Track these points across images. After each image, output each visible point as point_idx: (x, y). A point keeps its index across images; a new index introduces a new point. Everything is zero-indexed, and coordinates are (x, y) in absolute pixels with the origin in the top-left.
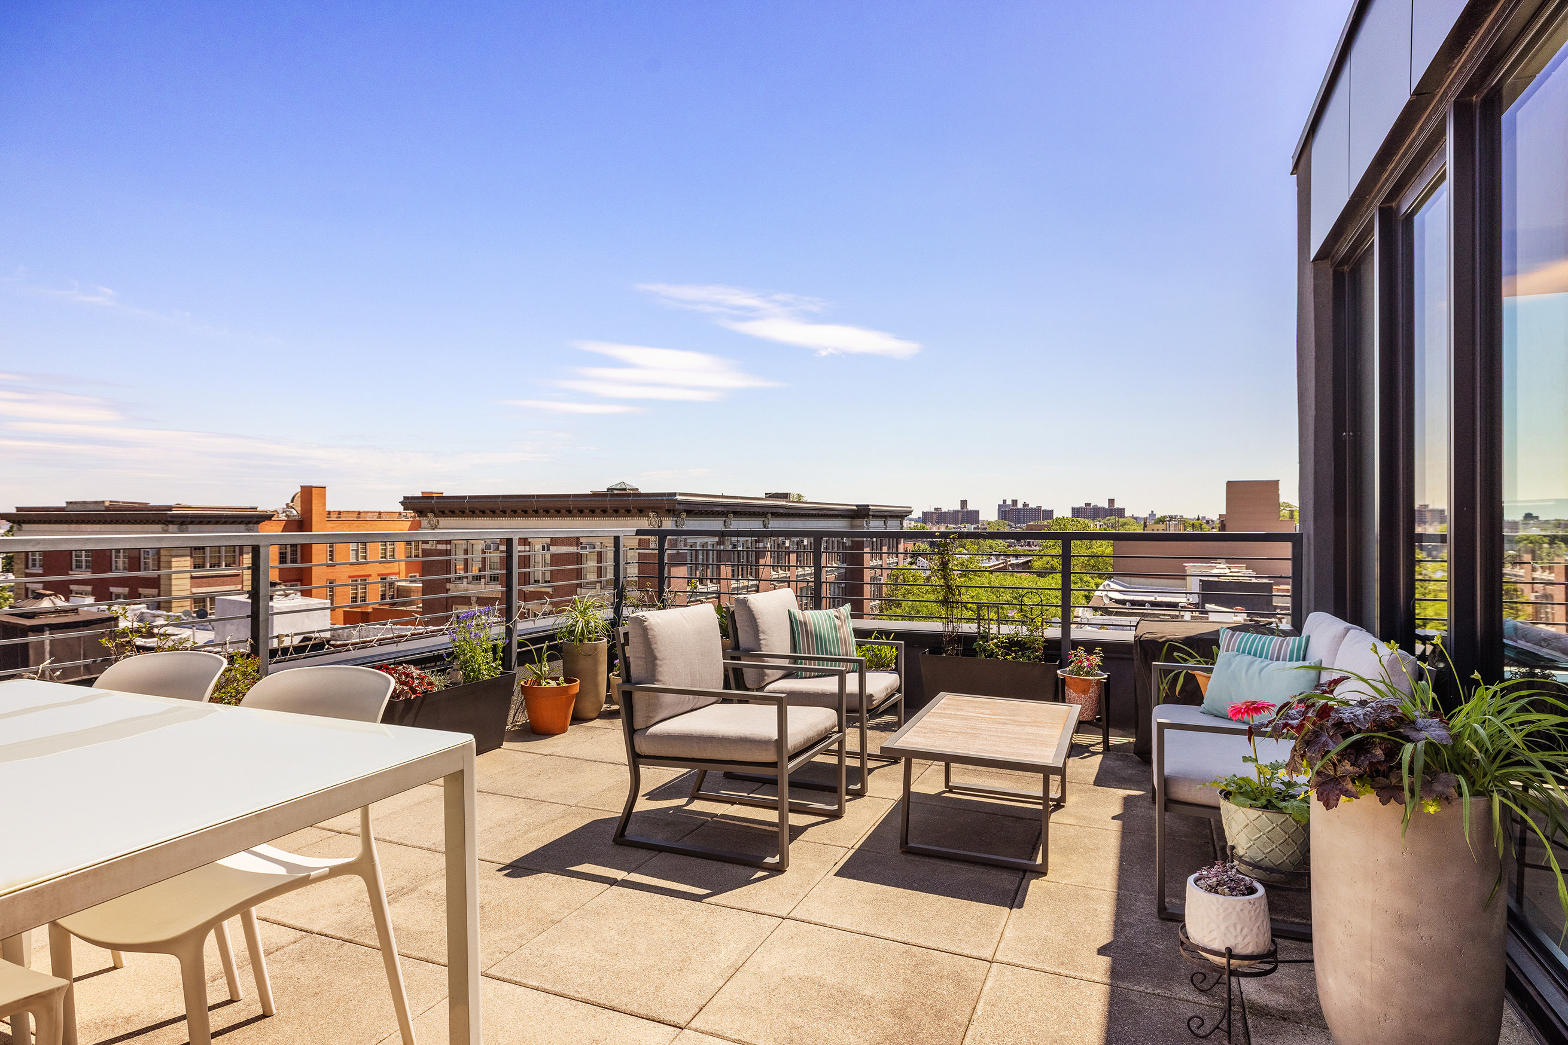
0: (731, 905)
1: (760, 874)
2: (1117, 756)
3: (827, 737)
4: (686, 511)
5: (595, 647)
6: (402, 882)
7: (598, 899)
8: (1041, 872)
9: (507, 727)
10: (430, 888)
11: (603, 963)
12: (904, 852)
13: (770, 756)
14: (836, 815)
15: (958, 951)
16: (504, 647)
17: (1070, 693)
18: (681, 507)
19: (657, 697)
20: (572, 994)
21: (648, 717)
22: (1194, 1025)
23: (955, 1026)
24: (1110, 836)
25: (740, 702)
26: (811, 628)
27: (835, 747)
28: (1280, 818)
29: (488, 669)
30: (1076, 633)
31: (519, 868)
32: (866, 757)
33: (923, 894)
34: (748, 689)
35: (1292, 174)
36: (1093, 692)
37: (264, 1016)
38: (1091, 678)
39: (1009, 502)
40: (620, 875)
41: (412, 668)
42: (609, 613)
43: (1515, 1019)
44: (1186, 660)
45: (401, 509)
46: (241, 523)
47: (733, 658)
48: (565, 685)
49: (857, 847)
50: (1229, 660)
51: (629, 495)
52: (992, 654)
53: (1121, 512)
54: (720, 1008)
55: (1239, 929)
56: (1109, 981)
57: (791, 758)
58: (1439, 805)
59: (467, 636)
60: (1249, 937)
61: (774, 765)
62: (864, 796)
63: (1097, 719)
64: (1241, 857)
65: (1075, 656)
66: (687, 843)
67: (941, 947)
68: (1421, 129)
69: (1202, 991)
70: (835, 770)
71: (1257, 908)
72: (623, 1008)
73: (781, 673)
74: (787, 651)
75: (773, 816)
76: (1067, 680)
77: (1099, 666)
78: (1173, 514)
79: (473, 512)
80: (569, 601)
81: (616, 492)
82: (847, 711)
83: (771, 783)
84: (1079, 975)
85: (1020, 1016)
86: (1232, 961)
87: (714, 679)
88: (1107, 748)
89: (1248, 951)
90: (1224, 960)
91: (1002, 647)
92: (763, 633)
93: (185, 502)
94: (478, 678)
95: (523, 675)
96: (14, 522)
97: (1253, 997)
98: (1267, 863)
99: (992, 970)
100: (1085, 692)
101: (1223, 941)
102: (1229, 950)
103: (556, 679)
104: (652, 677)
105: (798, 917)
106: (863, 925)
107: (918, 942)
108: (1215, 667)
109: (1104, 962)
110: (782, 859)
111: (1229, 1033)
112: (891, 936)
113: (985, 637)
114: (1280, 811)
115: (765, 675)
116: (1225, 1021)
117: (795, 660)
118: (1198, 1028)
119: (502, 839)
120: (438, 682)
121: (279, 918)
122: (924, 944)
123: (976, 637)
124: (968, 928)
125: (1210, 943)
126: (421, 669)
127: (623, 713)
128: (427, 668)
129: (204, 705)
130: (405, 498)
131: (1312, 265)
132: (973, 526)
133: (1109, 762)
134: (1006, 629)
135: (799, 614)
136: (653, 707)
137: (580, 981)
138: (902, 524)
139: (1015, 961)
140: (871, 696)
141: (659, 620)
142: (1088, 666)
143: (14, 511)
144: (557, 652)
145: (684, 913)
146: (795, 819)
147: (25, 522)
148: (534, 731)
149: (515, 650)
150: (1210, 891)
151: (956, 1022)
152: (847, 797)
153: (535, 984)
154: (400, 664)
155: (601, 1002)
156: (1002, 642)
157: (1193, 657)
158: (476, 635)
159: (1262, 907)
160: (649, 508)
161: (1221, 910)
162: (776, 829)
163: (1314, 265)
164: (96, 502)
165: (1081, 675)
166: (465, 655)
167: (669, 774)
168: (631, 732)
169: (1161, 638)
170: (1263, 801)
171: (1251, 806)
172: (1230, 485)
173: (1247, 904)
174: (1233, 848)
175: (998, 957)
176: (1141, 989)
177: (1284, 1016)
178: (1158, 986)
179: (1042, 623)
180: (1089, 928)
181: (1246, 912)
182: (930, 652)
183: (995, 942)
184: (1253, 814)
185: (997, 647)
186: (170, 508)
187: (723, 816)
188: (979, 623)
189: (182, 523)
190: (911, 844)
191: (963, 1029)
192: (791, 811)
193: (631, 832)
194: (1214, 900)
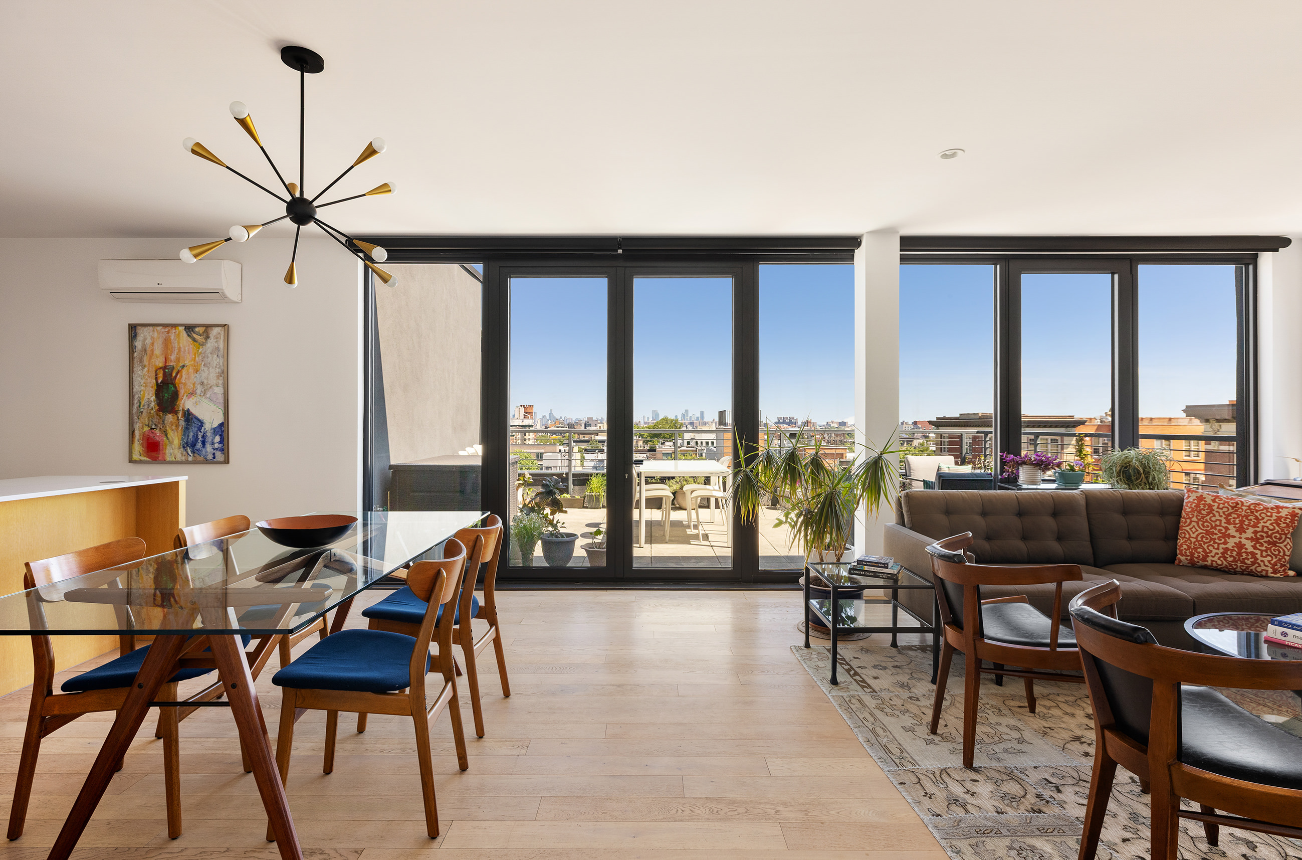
45: (1184, 415)
46: (1062, 427)
130: (1187, 406)
147: (940, 426)
164: (974, 414)
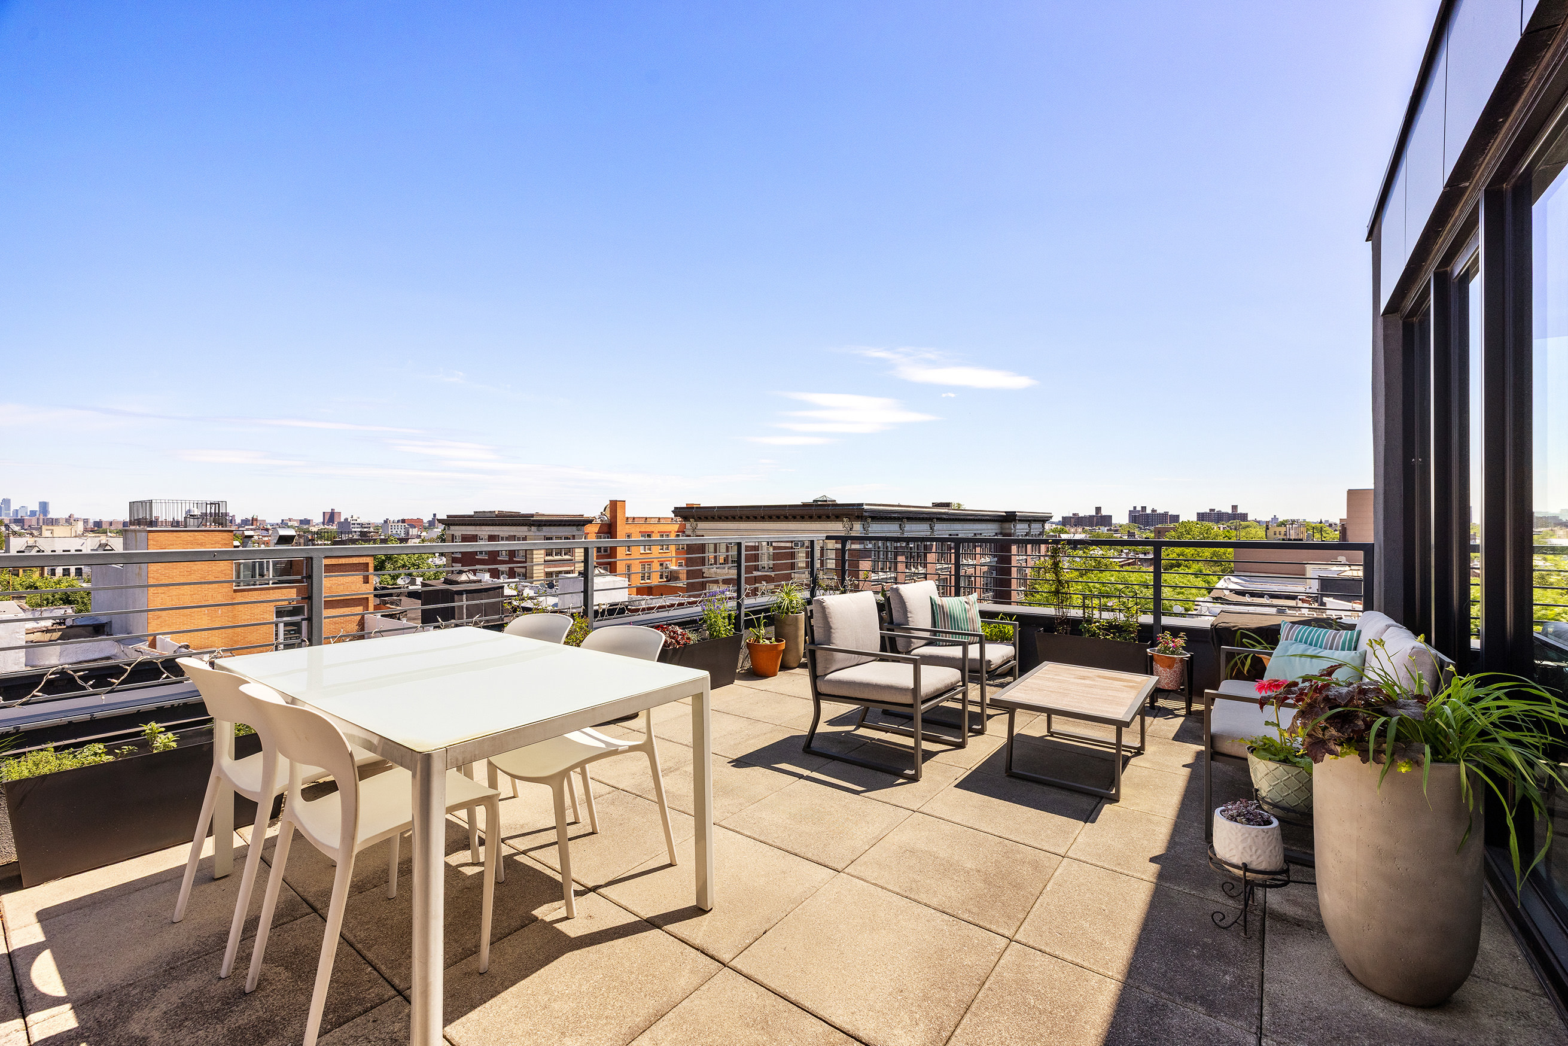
0: (879, 799)
1: (901, 781)
2: (1197, 719)
3: (953, 689)
4: (870, 517)
5: (796, 619)
6: (670, 764)
7: (791, 786)
8: (1115, 799)
9: (737, 671)
10: (687, 770)
11: (791, 826)
12: (1008, 776)
13: (908, 700)
14: (961, 746)
15: (1039, 846)
16: (735, 617)
17: (1158, 667)
18: (867, 514)
19: (832, 654)
20: (770, 842)
21: (826, 667)
22: (1217, 917)
23: (1029, 896)
24: (1179, 779)
25: (893, 661)
26: (947, 609)
27: (960, 696)
28: (1295, 771)
29: (725, 630)
30: (1166, 621)
31: (741, 762)
32: (985, 706)
33: (1018, 806)
34: (899, 653)
35: (1366, 241)
36: (1177, 667)
37: (593, 833)
38: (1175, 656)
39: (1139, 508)
40: (806, 773)
41: (677, 628)
42: (807, 594)
43: (1519, 953)
44: (1254, 646)
45: (673, 515)
46: (574, 525)
47: (888, 630)
48: (776, 643)
49: (973, 769)
50: (1287, 647)
51: (829, 505)
52: (1094, 634)
53: (1244, 517)
54: (865, 863)
55: (1254, 850)
56: (1155, 881)
57: (923, 702)
58: (1411, 766)
59: (712, 608)
60: (1262, 857)
61: (911, 706)
62: (983, 734)
63: (1181, 689)
64: (1263, 798)
65: (1162, 638)
66: (853, 755)
67: (1026, 842)
68: (1461, 211)
69: (1232, 897)
70: (960, 713)
71: (1269, 837)
72: (802, 855)
73: (924, 642)
74: (929, 626)
75: (910, 742)
76: (1155, 657)
77: (1183, 647)
78: (1295, 518)
79: (720, 518)
80: (779, 586)
81: (819, 503)
82: (969, 672)
83: (909, 719)
84: (1130, 873)
85: (1079, 895)
86: (1248, 874)
87: (873, 644)
88: (1189, 713)
89: (1262, 867)
90: (1241, 872)
91: (1103, 629)
92: (910, 612)
93: (541, 512)
94: (719, 637)
95: (748, 636)
96: (446, 525)
97: (1275, 907)
98: (1284, 804)
99: (1063, 862)
100: (1170, 667)
101: (1241, 858)
102: (1245, 865)
103: (770, 639)
104: (828, 639)
105: (925, 811)
106: (971, 821)
107: (1010, 837)
108: (1275, 652)
109: (1155, 867)
110: (916, 772)
111: (1245, 927)
112: (990, 832)
113: (1089, 621)
114: (1294, 764)
115: (912, 642)
116: (1242, 917)
117: (935, 633)
118: (1220, 921)
119: (732, 743)
120: (694, 637)
121: (600, 779)
122: (1014, 839)
123: (1082, 621)
124: (1049, 832)
125: (1231, 858)
126: (682, 629)
127: (809, 665)
128: (687, 628)
129: (561, 646)
130: (675, 508)
131: (1382, 318)
132: (1106, 528)
133: (1189, 724)
134: (1106, 615)
135: (938, 600)
136: (829, 661)
137: (776, 836)
138: (1043, 527)
139: (1082, 858)
140: (990, 661)
141: (833, 602)
142: (1173, 647)
143: (446, 518)
144: (771, 621)
145: (846, 801)
146: (926, 745)
147: (452, 525)
148: (756, 674)
149: (743, 618)
150: (1231, 820)
151: (1030, 893)
152: (970, 734)
153: (749, 834)
154: (670, 625)
155: (789, 849)
156: (1103, 625)
157: (1260, 643)
158: (718, 607)
159: (1275, 836)
160: (844, 515)
161: (1240, 834)
162: (912, 751)
163: (1384, 318)
165: (1168, 654)
166: (711, 620)
167: (845, 708)
168: (815, 678)
169: (1234, 627)
170: (1282, 757)
171: (1270, 759)
172: (1350, 493)
173: (1261, 832)
174: (1257, 790)
175: (1069, 854)
176: (1180, 889)
177: (1298, 923)
178: (1196, 890)
179: (1137, 612)
180: (1146, 842)
181: (1260, 837)
182: (1045, 631)
183: (1069, 844)
184: (1272, 765)
185: (1099, 628)
186: (532, 516)
187: (879, 740)
188: (1084, 610)
189: (539, 526)
190: (1014, 770)
191: (1034, 898)
192: (923, 739)
193: (814, 744)
194: (1234, 827)
